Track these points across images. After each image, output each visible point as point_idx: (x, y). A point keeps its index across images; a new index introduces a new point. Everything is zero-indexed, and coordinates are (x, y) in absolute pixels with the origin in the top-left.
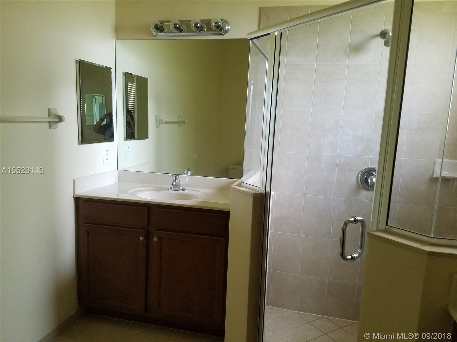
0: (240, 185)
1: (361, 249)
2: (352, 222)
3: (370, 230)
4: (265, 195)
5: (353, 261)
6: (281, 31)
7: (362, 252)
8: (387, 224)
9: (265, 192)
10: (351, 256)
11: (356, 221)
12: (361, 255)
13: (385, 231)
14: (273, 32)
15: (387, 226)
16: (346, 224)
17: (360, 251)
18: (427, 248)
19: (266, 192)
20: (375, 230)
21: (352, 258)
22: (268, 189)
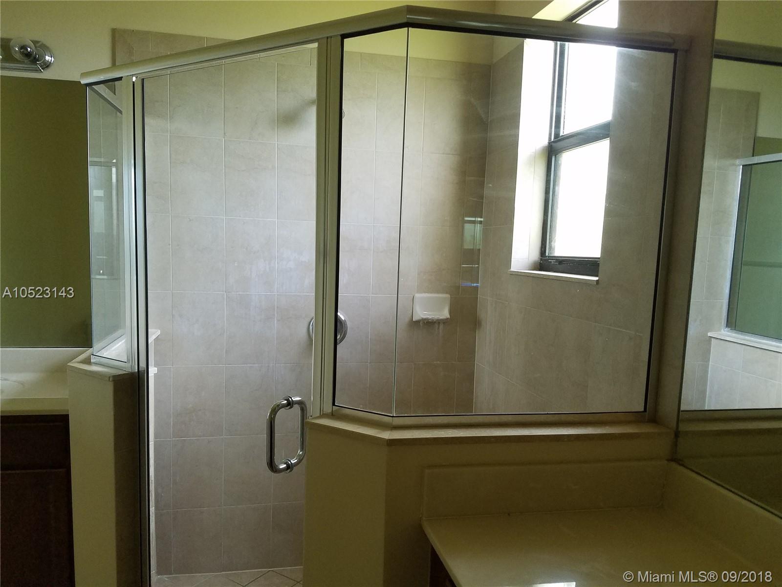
0: (87, 361)
1: (302, 449)
2: (284, 406)
3: (311, 416)
4: (137, 375)
5: (290, 471)
6: (143, 76)
7: (304, 455)
8: (334, 404)
9: (137, 371)
10: (285, 464)
11: (290, 404)
12: (303, 459)
13: (333, 416)
14: (128, 76)
15: (334, 407)
16: (274, 411)
17: (301, 453)
18: (387, 435)
19: (140, 370)
20: (319, 415)
21: (289, 467)
22: (143, 364)
